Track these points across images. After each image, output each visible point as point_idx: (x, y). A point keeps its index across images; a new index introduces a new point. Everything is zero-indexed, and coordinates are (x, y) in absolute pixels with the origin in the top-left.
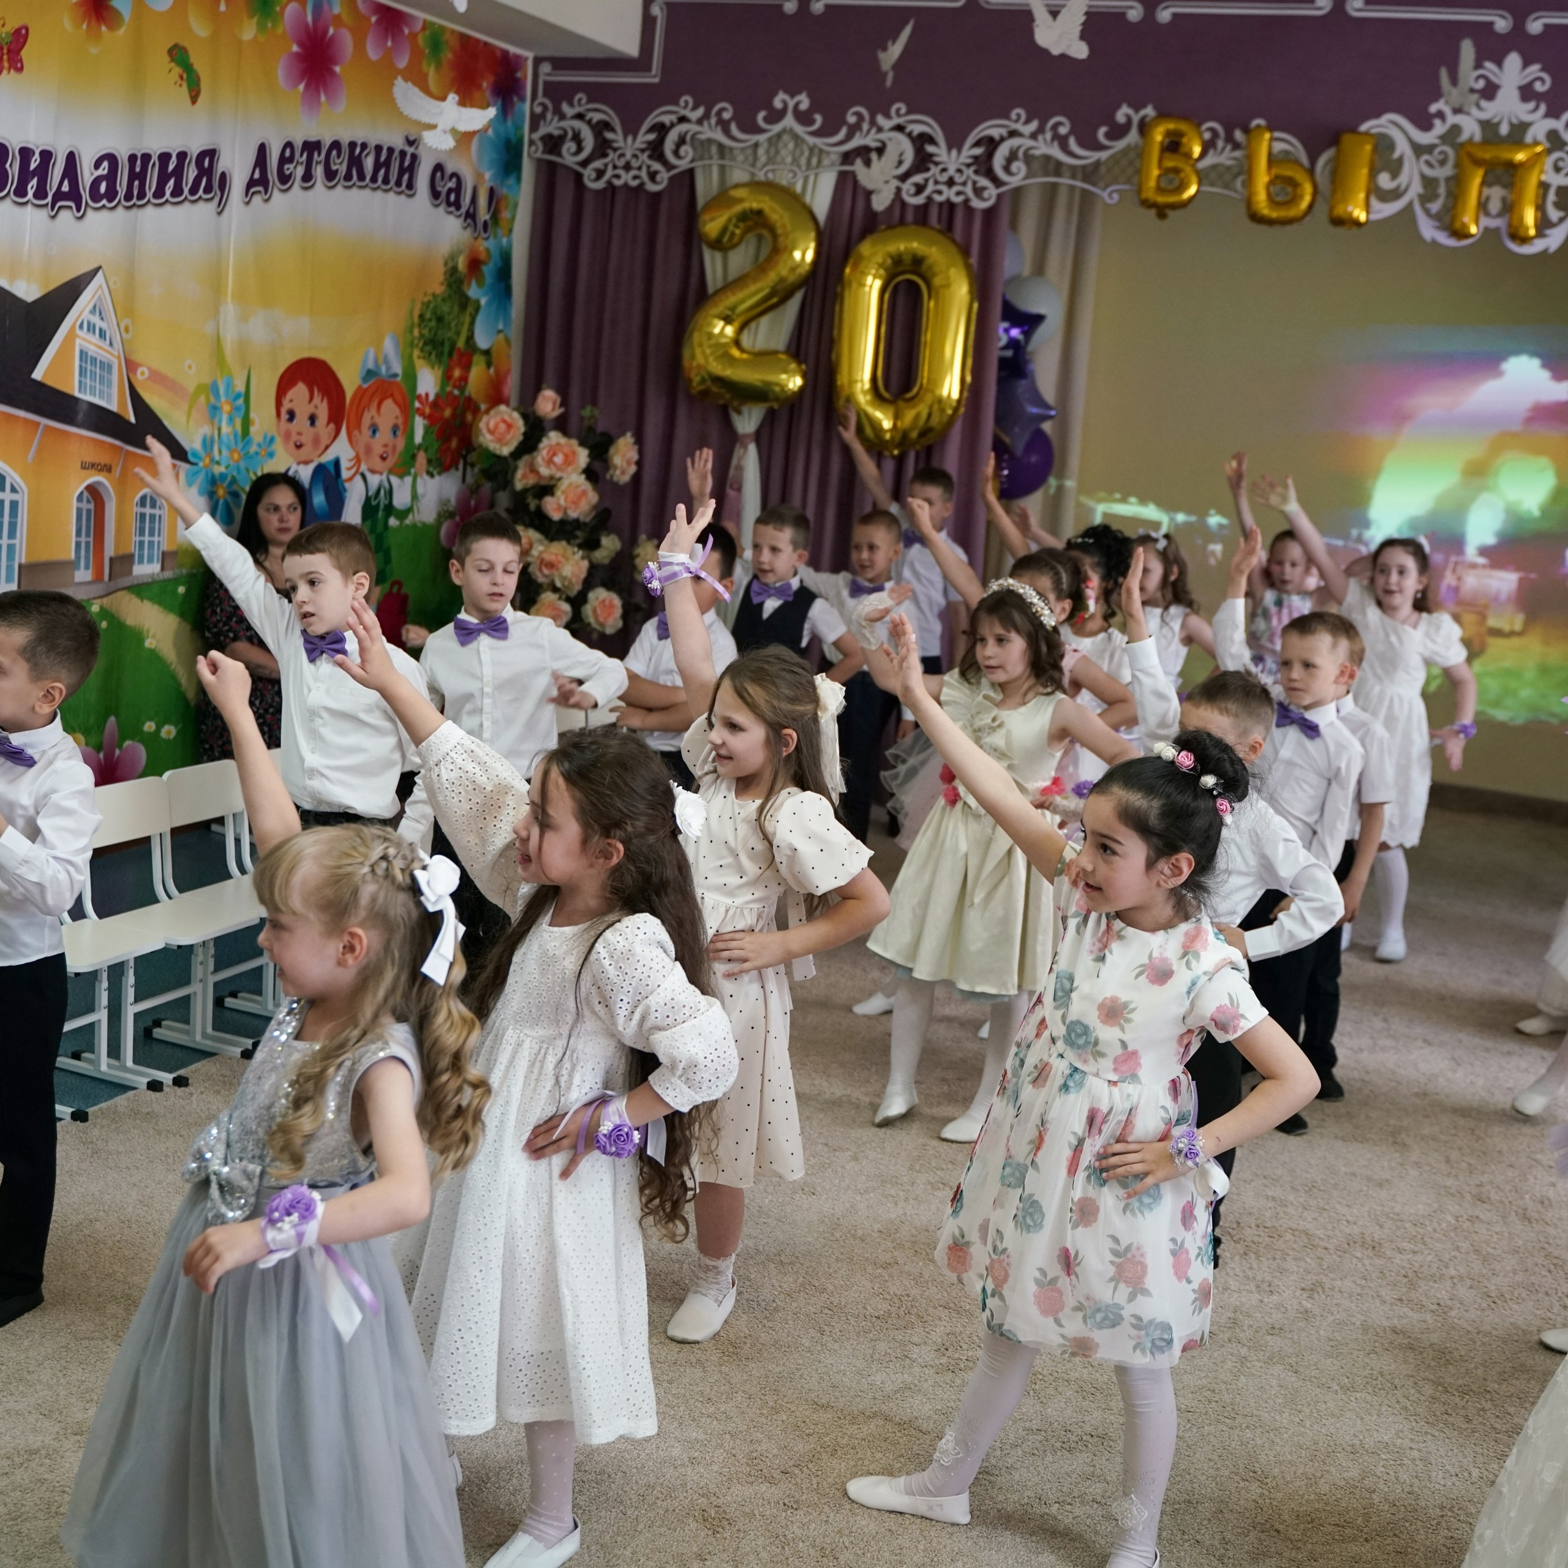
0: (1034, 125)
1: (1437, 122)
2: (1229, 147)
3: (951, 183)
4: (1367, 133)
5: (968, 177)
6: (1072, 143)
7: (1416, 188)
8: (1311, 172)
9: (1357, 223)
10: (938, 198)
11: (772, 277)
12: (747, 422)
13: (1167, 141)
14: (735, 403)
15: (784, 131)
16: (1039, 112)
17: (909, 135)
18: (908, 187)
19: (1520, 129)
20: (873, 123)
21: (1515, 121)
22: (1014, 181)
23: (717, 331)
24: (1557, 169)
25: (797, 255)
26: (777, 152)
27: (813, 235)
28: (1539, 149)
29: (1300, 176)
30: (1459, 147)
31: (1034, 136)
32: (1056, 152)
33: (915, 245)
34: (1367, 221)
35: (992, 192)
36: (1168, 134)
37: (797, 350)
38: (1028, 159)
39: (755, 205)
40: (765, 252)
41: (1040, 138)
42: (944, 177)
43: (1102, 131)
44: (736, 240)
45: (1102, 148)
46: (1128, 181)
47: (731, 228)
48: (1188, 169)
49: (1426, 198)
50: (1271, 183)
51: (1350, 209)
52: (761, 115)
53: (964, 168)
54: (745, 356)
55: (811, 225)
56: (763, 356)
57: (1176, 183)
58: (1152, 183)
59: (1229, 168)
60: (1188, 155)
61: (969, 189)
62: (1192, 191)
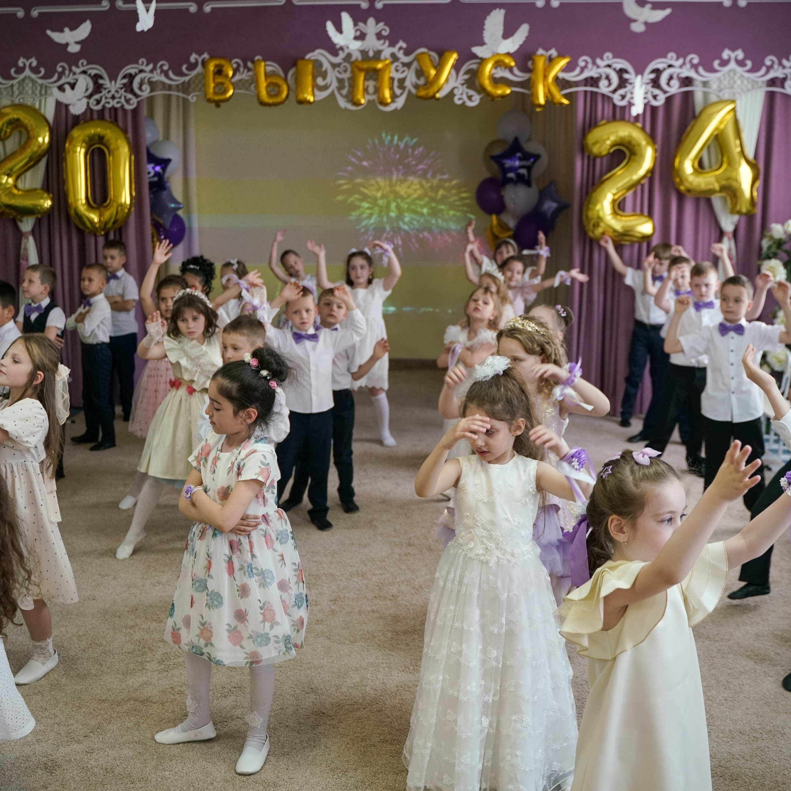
0: (151, 66)
1: (341, 52)
2: (246, 71)
3: (113, 97)
4: (309, 60)
5: (122, 95)
6: (171, 74)
7: (335, 84)
8: (286, 79)
9: (309, 102)
10: (108, 106)
11: (28, 152)
12: (27, 225)
13: (216, 70)
14: (19, 217)
15: (25, 78)
16: (153, 60)
17: (90, 75)
18: (92, 101)
19: (378, 54)
20: (70, 70)
21: (375, 50)
22: (145, 95)
23: (4, 181)
24: (397, 71)
25: (40, 140)
26: (24, 88)
27: (47, 129)
28: (388, 62)
29: (281, 82)
30: (352, 63)
31: (151, 71)
32: (163, 79)
33: (99, 130)
34: (314, 101)
35: (134, 101)
36: (216, 66)
37: (47, 187)
38: (151, 83)
39: (15, 116)
40: (24, 140)
41: (155, 72)
42: (110, 95)
43: (184, 67)
44: (8, 134)
45: (184, 75)
46: (200, 91)
47: (4, 129)
48: (227, 83)
49: (340, 88)
50: (267, 87)
51: (305, 96)
52: (13, 71)
53: (119, 90)
54: (20, 193)
55: (45, 124)
56: (29, 192)
57: (223, 90)
58: (211, 90)
59: (247, 81)
60: (227, 76)
61: (123, 100)
62: (231, 92)
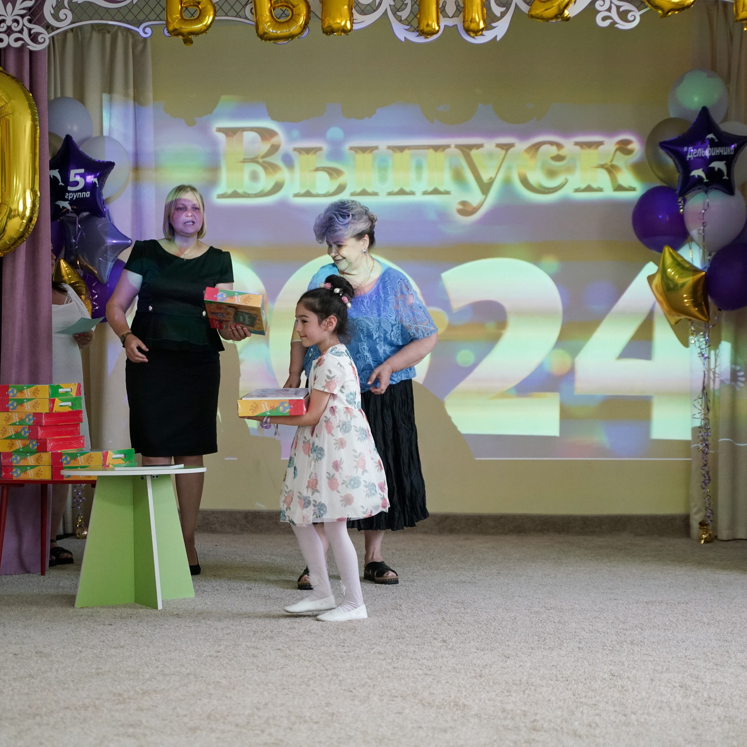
3: (9, 31)
5: (24, 25)
7: (388, 2)
9: (344, 31)
22: (64, 25)
34: (352, 30)
35: (45, 36)
42: (3, 27)
46: (158, 17)
48: (204, 2)
50: (273, 8)
51: (339, 21)
53: (19, 18)
57: (197, 14)
58: (176, 16)
61: (25, 35)
62: (208, 20)
